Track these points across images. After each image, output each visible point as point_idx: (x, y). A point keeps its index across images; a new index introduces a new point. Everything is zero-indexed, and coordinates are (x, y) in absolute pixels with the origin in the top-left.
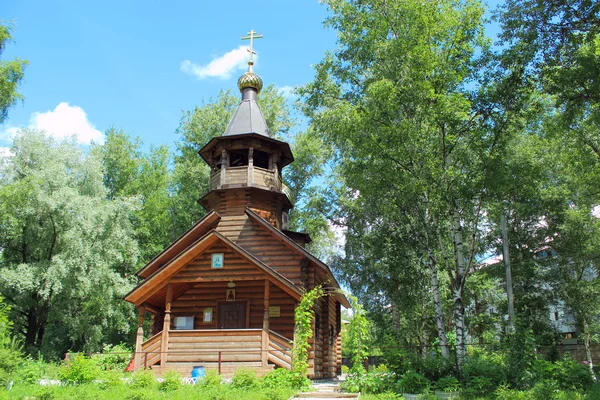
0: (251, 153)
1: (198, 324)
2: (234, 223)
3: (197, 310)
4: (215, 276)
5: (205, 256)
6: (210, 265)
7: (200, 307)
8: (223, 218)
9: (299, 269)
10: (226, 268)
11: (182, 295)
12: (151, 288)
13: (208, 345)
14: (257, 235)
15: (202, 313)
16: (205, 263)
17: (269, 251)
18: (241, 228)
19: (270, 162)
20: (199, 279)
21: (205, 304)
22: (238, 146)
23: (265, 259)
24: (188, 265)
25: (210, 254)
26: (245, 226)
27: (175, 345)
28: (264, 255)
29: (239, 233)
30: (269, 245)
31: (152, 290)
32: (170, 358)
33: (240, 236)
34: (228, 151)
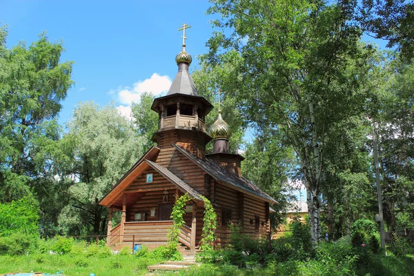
0: (178, 106)
1: (147, 218)
2: (167, 153)
3: (146, 209)
4: (149, 188)
5: (143, 176)
6: (145, 181)
7: (148, 207)
8: (162, 150)
9: (203, 181)
10: (155, 182)
11: (140, 200)
12: (114, 197)
13: (145, 231)
14: (181, 160)
15: (150, 211)
16: (143, 180)
17: (187, 170)
18: (171, 156)
19: (193, 111)
20: (140, 190)
21: (151, 205)
22: (170, 103)
23: (185, 175)
24: (134, 182)
25: (146, 174)
26: (174, 154)
27: (128, 231)
28: (185, 173)
29: (170, 159)
30: (188, 166)
31: (116, 198)
32: (126, 239)
33: (171, 161)
34: (165, 107)
